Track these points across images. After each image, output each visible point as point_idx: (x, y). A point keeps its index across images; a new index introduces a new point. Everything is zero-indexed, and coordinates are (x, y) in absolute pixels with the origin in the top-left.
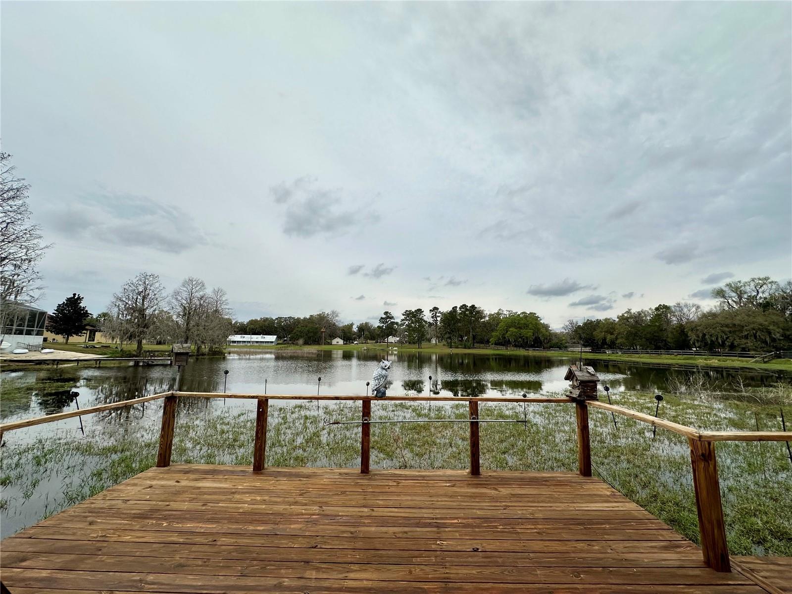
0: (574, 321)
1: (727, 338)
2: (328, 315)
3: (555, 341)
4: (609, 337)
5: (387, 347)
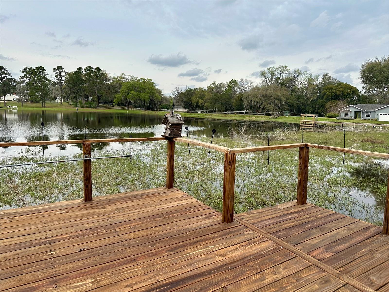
0: (179, 88)
1: (262, 103)
3: (165, 103)
4: (201, 102)
5: (5, 105)
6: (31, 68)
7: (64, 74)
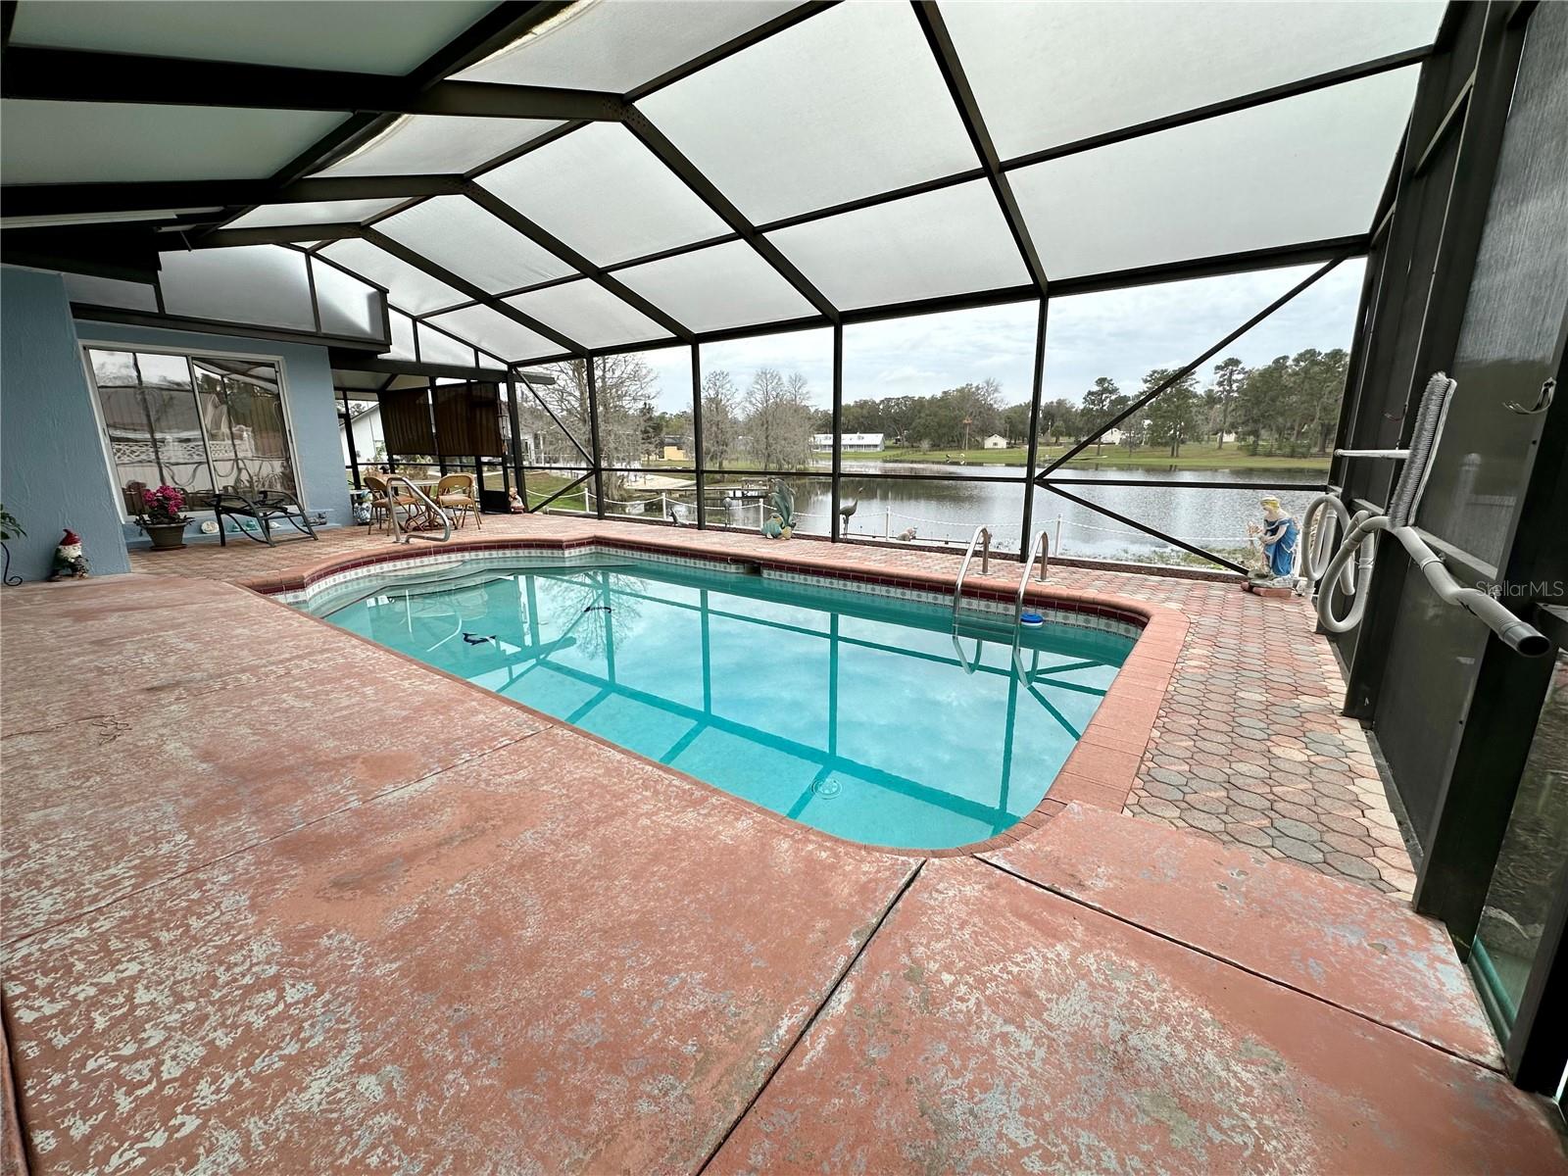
2: (978, 388)
5: (1098, 454)
6: (1163, 372)
7: (1241, 376)
